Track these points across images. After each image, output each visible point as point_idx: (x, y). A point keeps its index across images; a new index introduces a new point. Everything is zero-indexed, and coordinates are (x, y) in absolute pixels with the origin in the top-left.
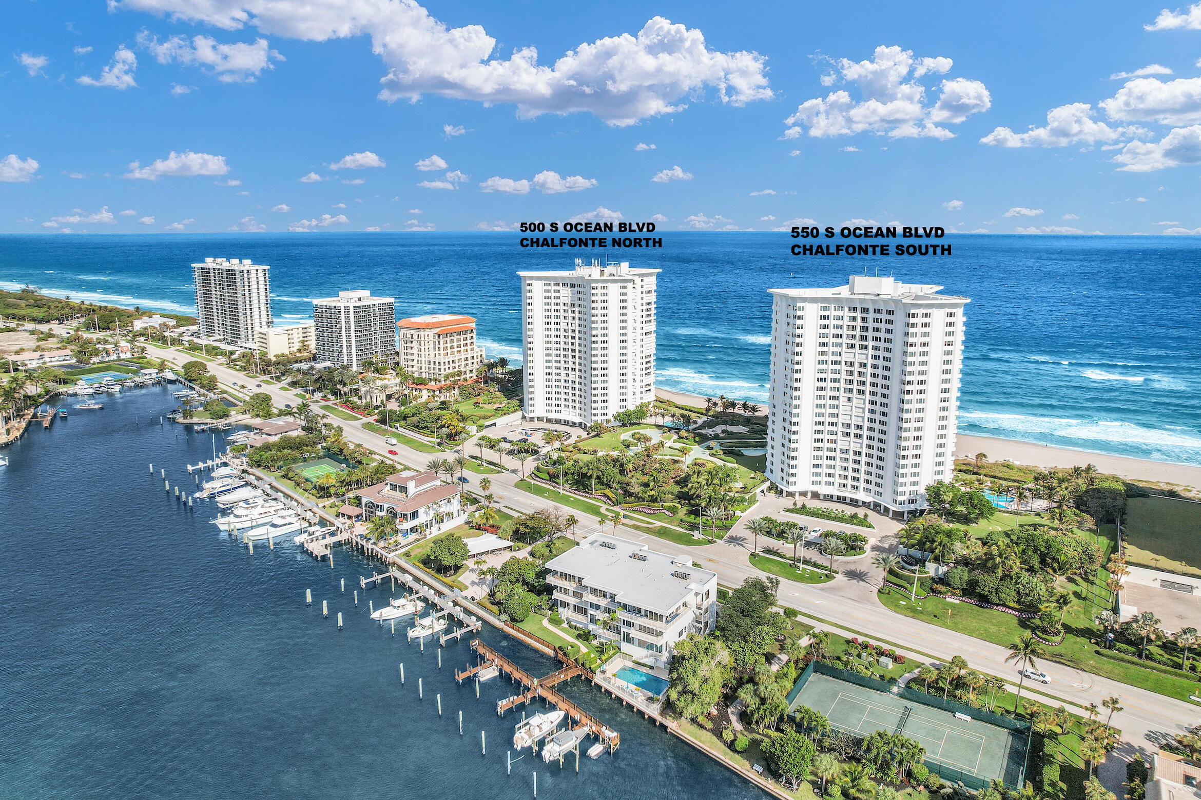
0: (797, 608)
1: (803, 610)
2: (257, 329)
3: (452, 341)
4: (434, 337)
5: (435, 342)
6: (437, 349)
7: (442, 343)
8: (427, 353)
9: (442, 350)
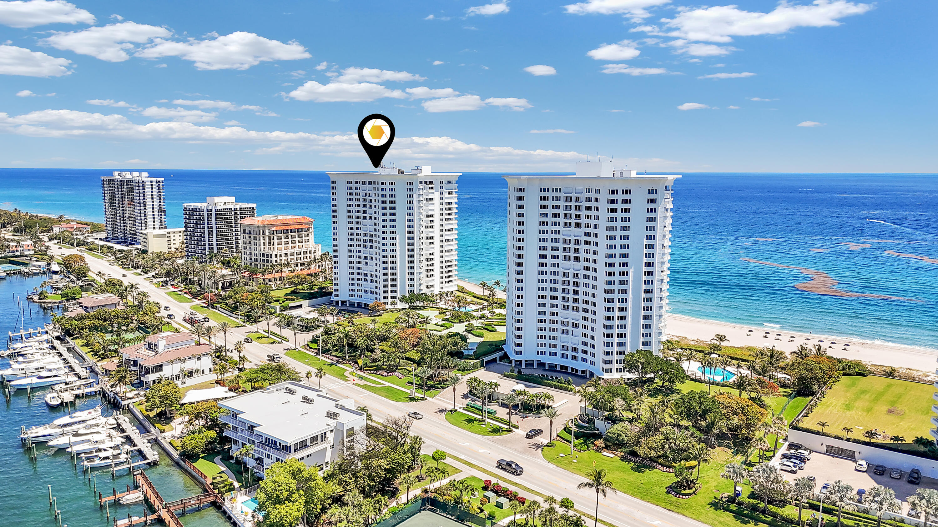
3: (287, 237)
4: (269, 233)
5: (269, 237)
6: (272, 243)
7: (276, 238)
8: (262, 247)
9: (276, 244)
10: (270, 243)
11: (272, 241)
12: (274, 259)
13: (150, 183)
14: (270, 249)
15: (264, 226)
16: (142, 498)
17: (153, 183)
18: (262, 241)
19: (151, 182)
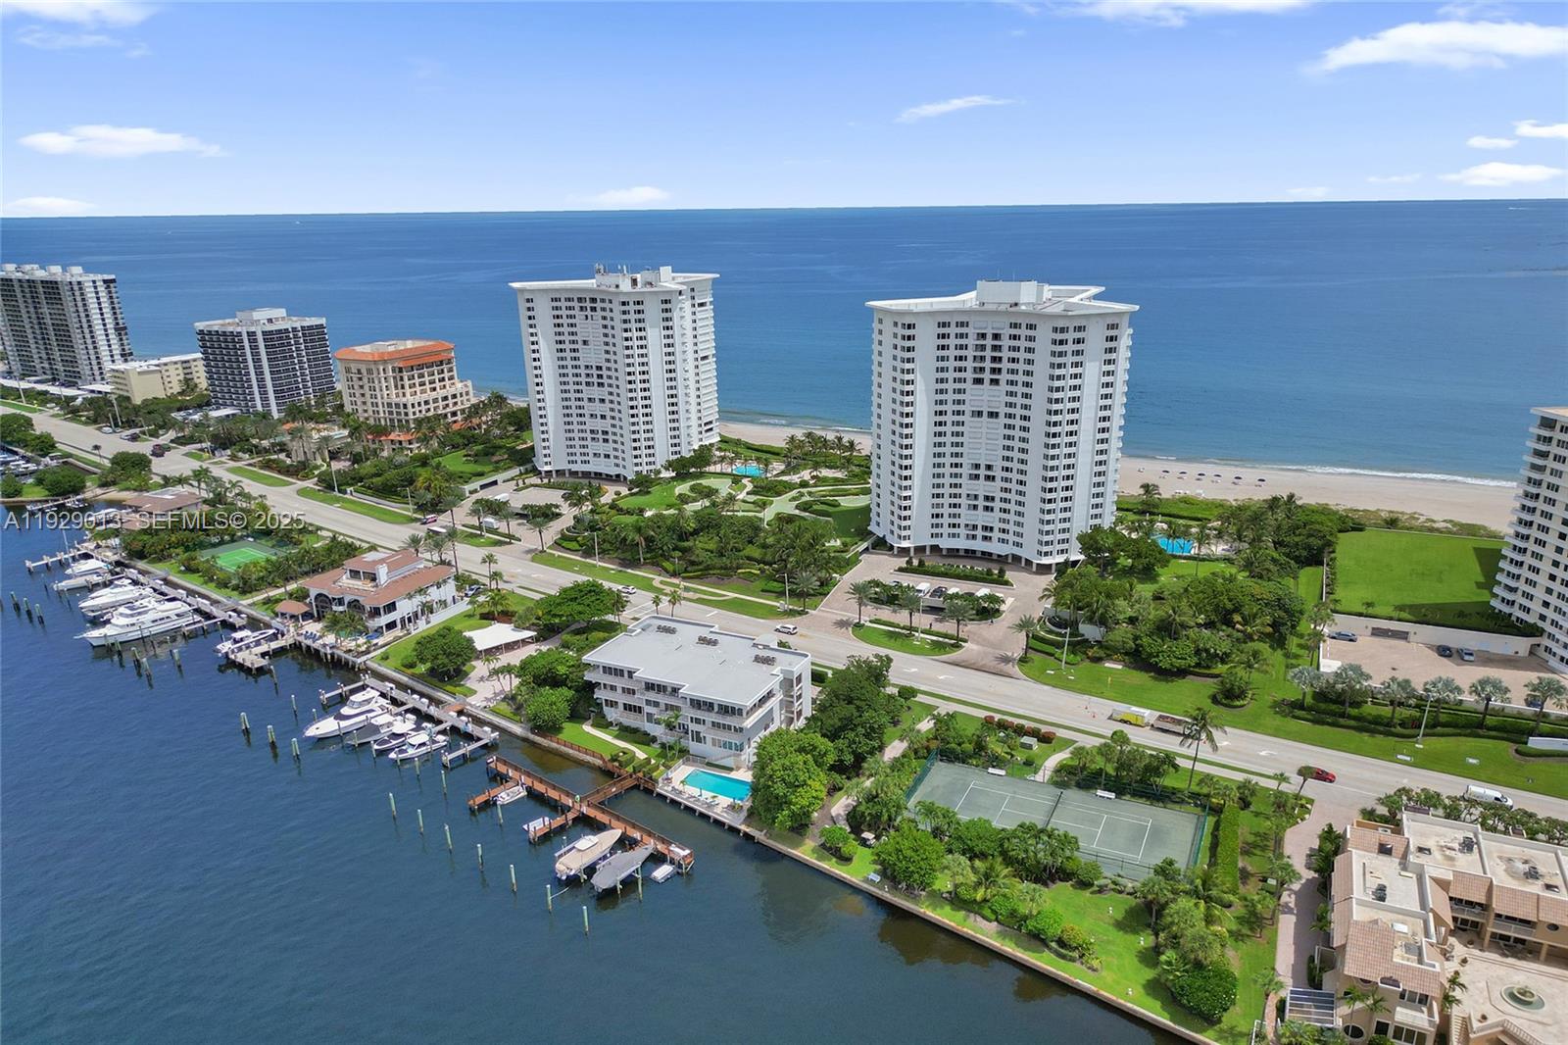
0: (916, 686)
1: (923, 688)
2: (108, 366)
3: (421, 376)
4: (394, 371)
5: (395, 378)
6: (399, 387)
7: (406, 378)
8: (385, 392)
9: (407, 387)
10: (396, 387)
11: (399, 383)
12: (410, 410)
13: (91, 284)
14: (397, 395)
15: (385, 362)
16: (524, 793)
17: (98, 284)
18: (384, 385)
19: (94, 282)
